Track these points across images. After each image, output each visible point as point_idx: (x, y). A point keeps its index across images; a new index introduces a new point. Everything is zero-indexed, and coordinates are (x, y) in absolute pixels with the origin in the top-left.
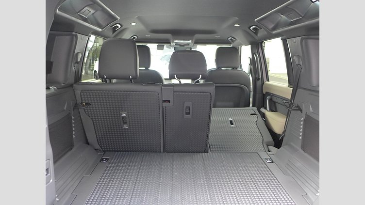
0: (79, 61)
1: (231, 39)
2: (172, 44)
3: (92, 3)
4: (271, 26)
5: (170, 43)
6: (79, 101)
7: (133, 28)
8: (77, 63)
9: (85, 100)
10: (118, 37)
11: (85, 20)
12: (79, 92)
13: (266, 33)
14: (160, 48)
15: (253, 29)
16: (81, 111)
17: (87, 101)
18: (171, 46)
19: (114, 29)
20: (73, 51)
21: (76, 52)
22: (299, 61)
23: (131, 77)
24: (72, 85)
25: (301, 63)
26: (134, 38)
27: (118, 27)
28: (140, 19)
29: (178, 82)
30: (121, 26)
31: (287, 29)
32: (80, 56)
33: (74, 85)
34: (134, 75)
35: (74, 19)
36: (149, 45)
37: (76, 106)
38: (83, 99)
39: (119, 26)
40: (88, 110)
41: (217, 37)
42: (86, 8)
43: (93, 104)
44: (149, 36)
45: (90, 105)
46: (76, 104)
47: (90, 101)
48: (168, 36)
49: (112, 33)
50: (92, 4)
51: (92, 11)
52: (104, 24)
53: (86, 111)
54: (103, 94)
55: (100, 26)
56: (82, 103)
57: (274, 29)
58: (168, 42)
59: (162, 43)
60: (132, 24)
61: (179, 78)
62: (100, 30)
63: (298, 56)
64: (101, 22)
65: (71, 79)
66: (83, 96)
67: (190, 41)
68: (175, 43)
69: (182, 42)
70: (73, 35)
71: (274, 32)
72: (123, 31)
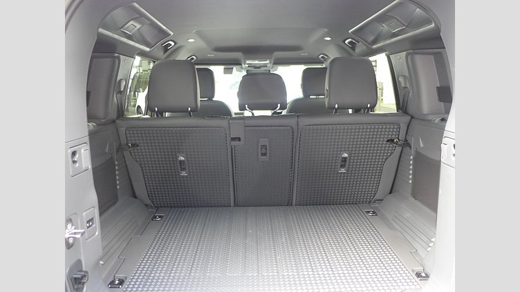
0: (122, 89)
1: (323, 57)
2: (243, 65)
3: (138, 16)
4: (371, 38)
5: (241, 65)
6: (123, 141)
7: (190, 45)
8: (120, 92)
9: (131, 140)
10: (172, 58)
11: (130, 37)
12: (124, 129)
13: (365, 47)
14: (228, 71)
15: (349, 43)
16: (127, 154)
17: (134, 142)
18: (242, 68)
19: (166, 49)
20: (114, 77)
21: (118, 79)
22: (405, 83)
23: (189, 109)
24: (114, 121)
25: (408, 86)
26: (193, 59)
27: (171, 45)
28: (200, 34)
29: (251, 115)
30: (175, 44)
31: (389, 42)
32: (123, 83)
33: (117, 121)
34: (194, 106)
35: (116, 36)
36: (212, 68)
37: (120, 148)
38: (129, 138)
39: (173, 44)
40: (135, 153)
41: (303, 54)
42: (131, 22)
43: (142, 145)
44: (212, 55)
45: (138, 146)
46: (120, 145)
47: (137, 142)
48: (238, 55)
49: (162, 53)
50: (138, 18)
51: (138, 26)
52: (152, 42)
53: (133, 154)
54: (154, 132)
55: (147, 45)
56: (127, 144)
57: (375, 42)
58: (237, 63)
59: (229, 64)
60: (190, 41)
61: (252, 109)
62: (148, 49)
63: (404, 76)
64: (149, 39)
65: (113, 114)
66: (128, 135)
67: (268, 62)
68: (248, 64)
69: (257, 62)
70: (115, 57)
71: (374, 47)
72: (177, 50)
